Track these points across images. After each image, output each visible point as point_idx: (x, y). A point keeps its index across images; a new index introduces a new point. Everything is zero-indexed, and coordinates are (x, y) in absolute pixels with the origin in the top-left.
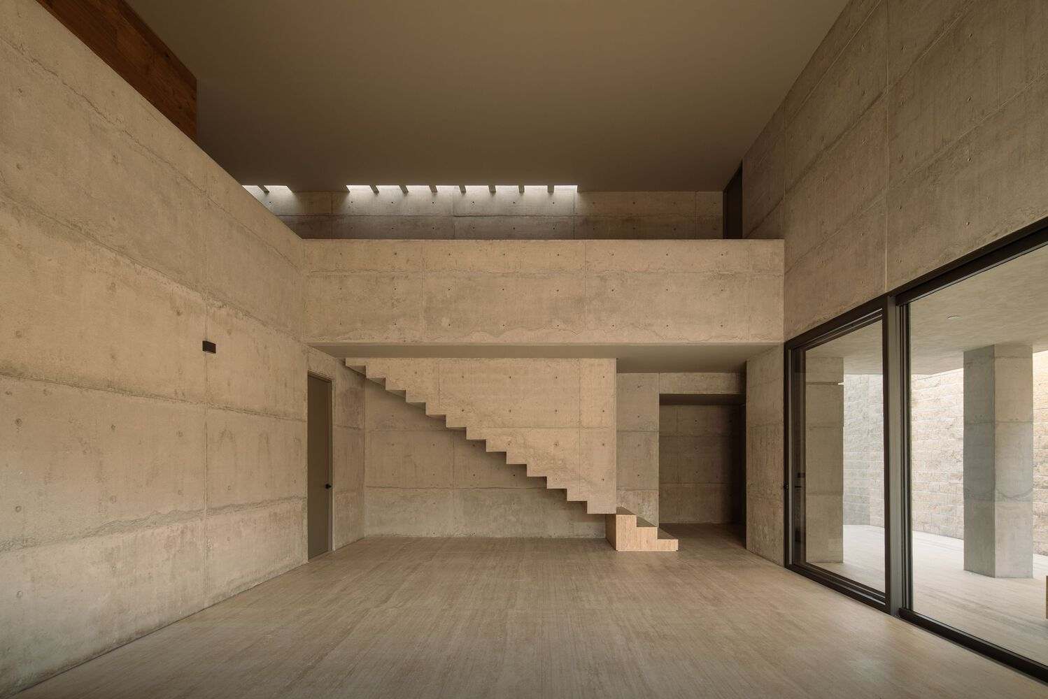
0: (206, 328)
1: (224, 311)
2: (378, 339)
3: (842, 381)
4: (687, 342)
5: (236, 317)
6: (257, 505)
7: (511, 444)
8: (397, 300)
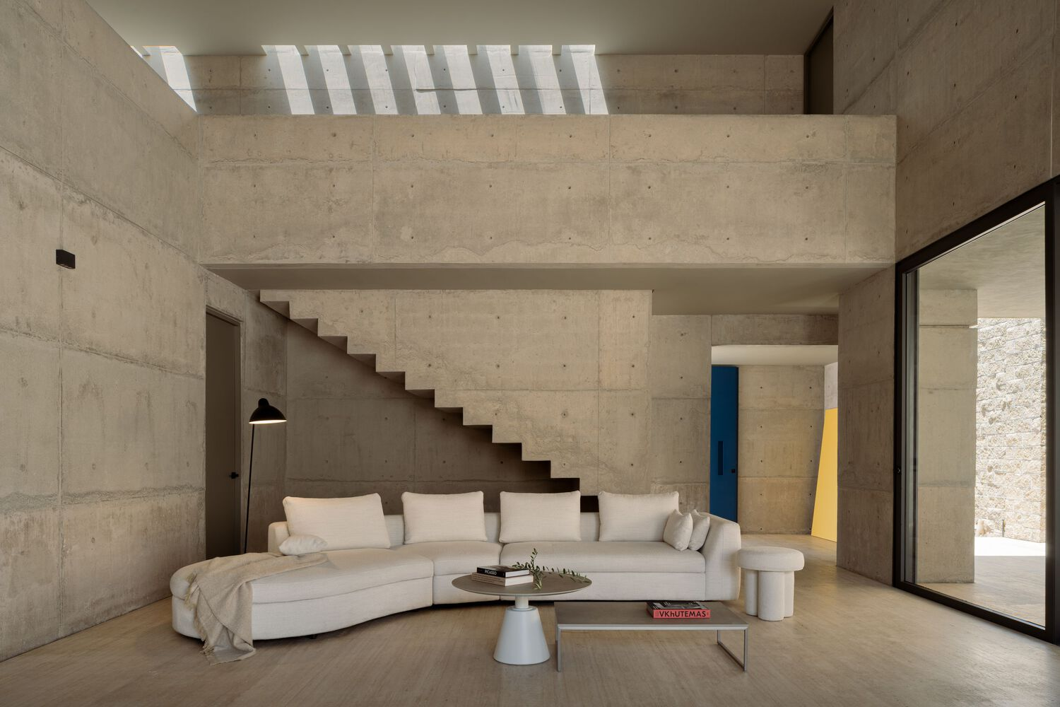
0: (62, 231)
1: (87, 209)
2: (308, 257)
3: (976, 323)
4: (756, 262)
5: (105, 219)
6: (133, 494)
7: (499, 414)
8: (337, 202)
